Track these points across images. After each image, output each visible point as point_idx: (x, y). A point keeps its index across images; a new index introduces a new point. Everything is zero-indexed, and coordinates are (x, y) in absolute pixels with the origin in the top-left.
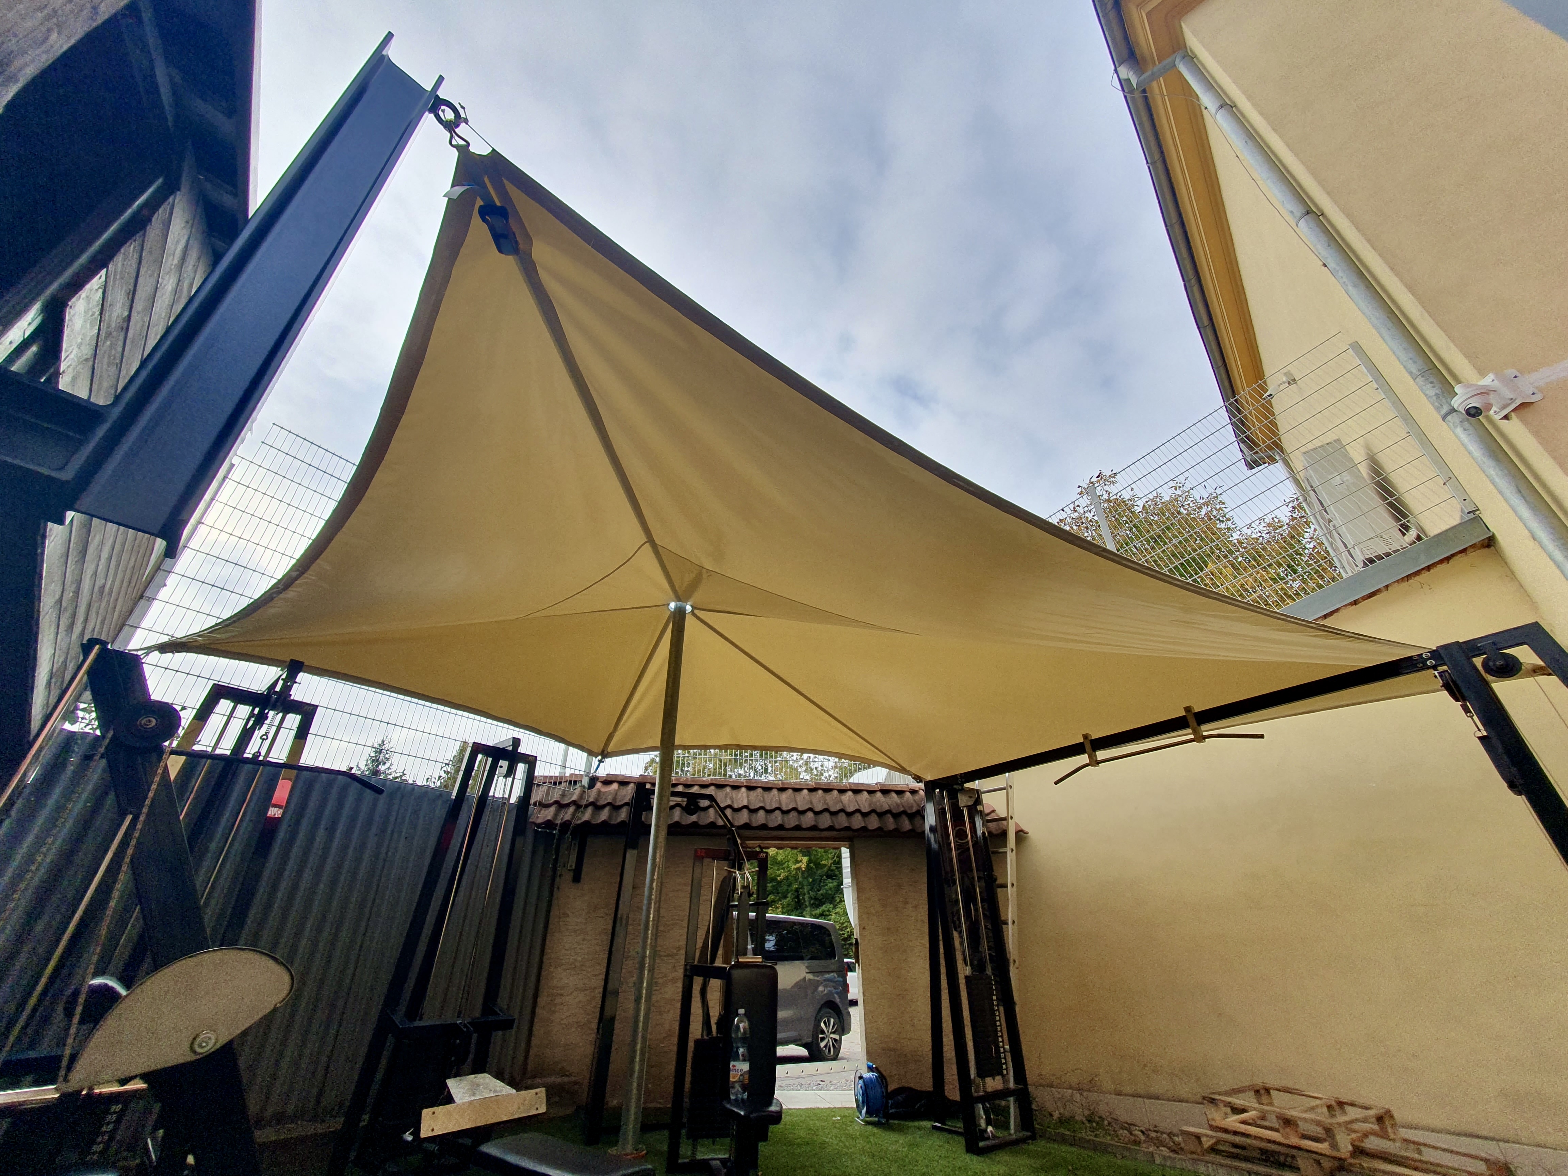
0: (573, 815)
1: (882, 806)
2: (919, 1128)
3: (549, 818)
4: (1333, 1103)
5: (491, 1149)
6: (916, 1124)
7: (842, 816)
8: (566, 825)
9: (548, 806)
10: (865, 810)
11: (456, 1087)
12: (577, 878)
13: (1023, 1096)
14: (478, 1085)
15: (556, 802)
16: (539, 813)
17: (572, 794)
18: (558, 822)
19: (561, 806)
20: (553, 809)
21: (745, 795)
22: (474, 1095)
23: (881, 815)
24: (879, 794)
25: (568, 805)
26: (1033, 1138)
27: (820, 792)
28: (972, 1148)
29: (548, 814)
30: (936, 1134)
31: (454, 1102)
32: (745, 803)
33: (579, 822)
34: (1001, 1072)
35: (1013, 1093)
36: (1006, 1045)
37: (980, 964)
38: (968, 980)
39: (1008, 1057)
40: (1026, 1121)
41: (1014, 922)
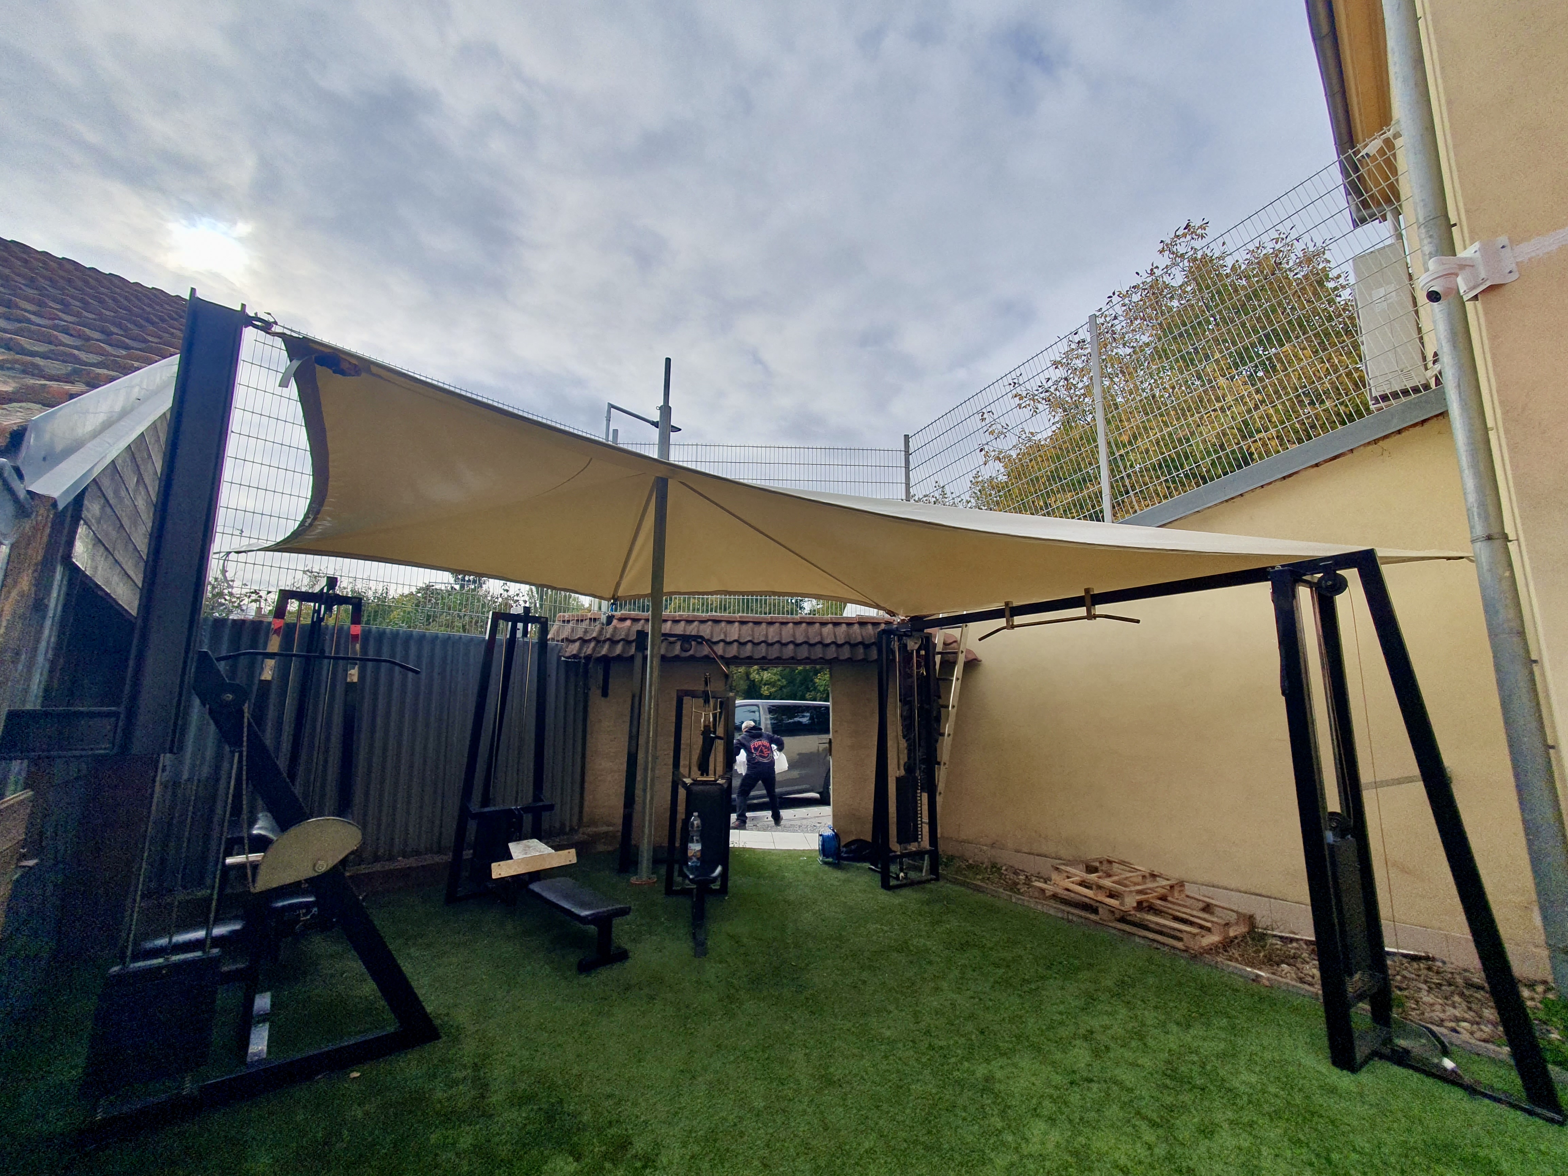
0: (594, 649)
1: (856, 637)
2: (858, 868)
3: (575, 652)
4: (1147, 875)
5: (535, 887)
6: (859, 865)
7: (819, 648)
8: (588, 658)
9: (574, 641)
10: (840, 641)
11: (514, 848)
12: (605, 694)
13: (934, 855)
14: (529, 847)
15: (580, 638)
16: (567, 647)
17: (593, 630)
18: (582, 655)
19: (584, 641)
20: (577, 644)
21: (737, 629)
22: (526, 853)
23: (853, 646)
24: (856, 626)
25: (590, 641)
26: (937, 880)
27: (804, 625)
28: (886, 885)
29: (574, 648)
30: (871, 873)
31: (511, 858)
32: (736, 638)
33: (599, 655)
34: (916, 840)
35: (927, 852)
36: (926, 819)
37: (909, 768)
38: (898, 780)
39: (926, 829)
40: (934, 869)
41: (949, 735)
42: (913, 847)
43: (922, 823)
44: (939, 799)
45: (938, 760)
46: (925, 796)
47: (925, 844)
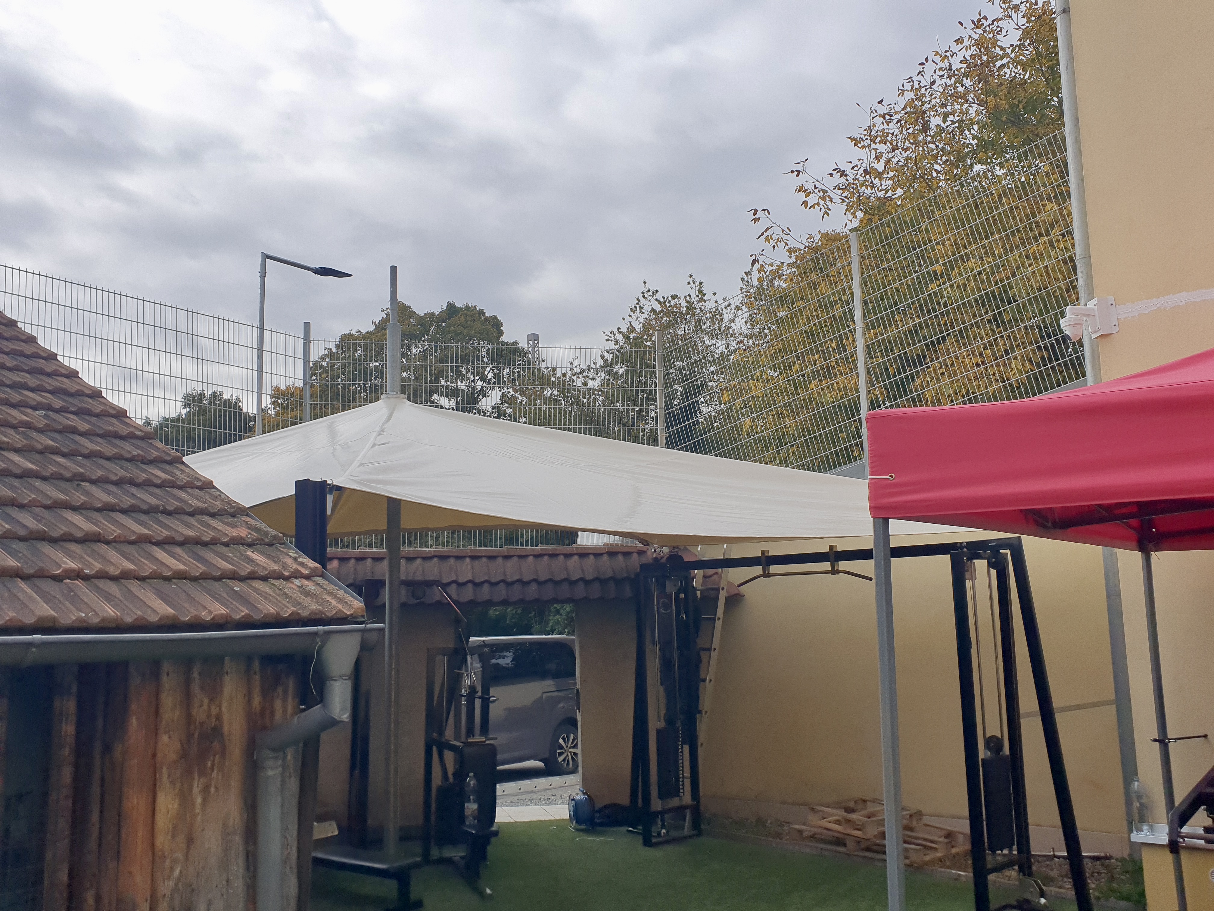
2: (616, 832)
6: (615, 829)
7: (565, 586)
21: (469, 567)
23: (604, 582)
26: (700, 835)
28: (647, 843)
30: (629, 835)
34: (678, 795)
35: (687, 807)
36: (687, 774)
37: (670, 721)
38: (659, 732)
39: (687, 783)
40: (696, 824)
41: (710, 680)
42: (674, 802)
43: (683, 778)
44: (701, 751)
45: (700, 708)
46: (686, 748)
47: (687, 798)
